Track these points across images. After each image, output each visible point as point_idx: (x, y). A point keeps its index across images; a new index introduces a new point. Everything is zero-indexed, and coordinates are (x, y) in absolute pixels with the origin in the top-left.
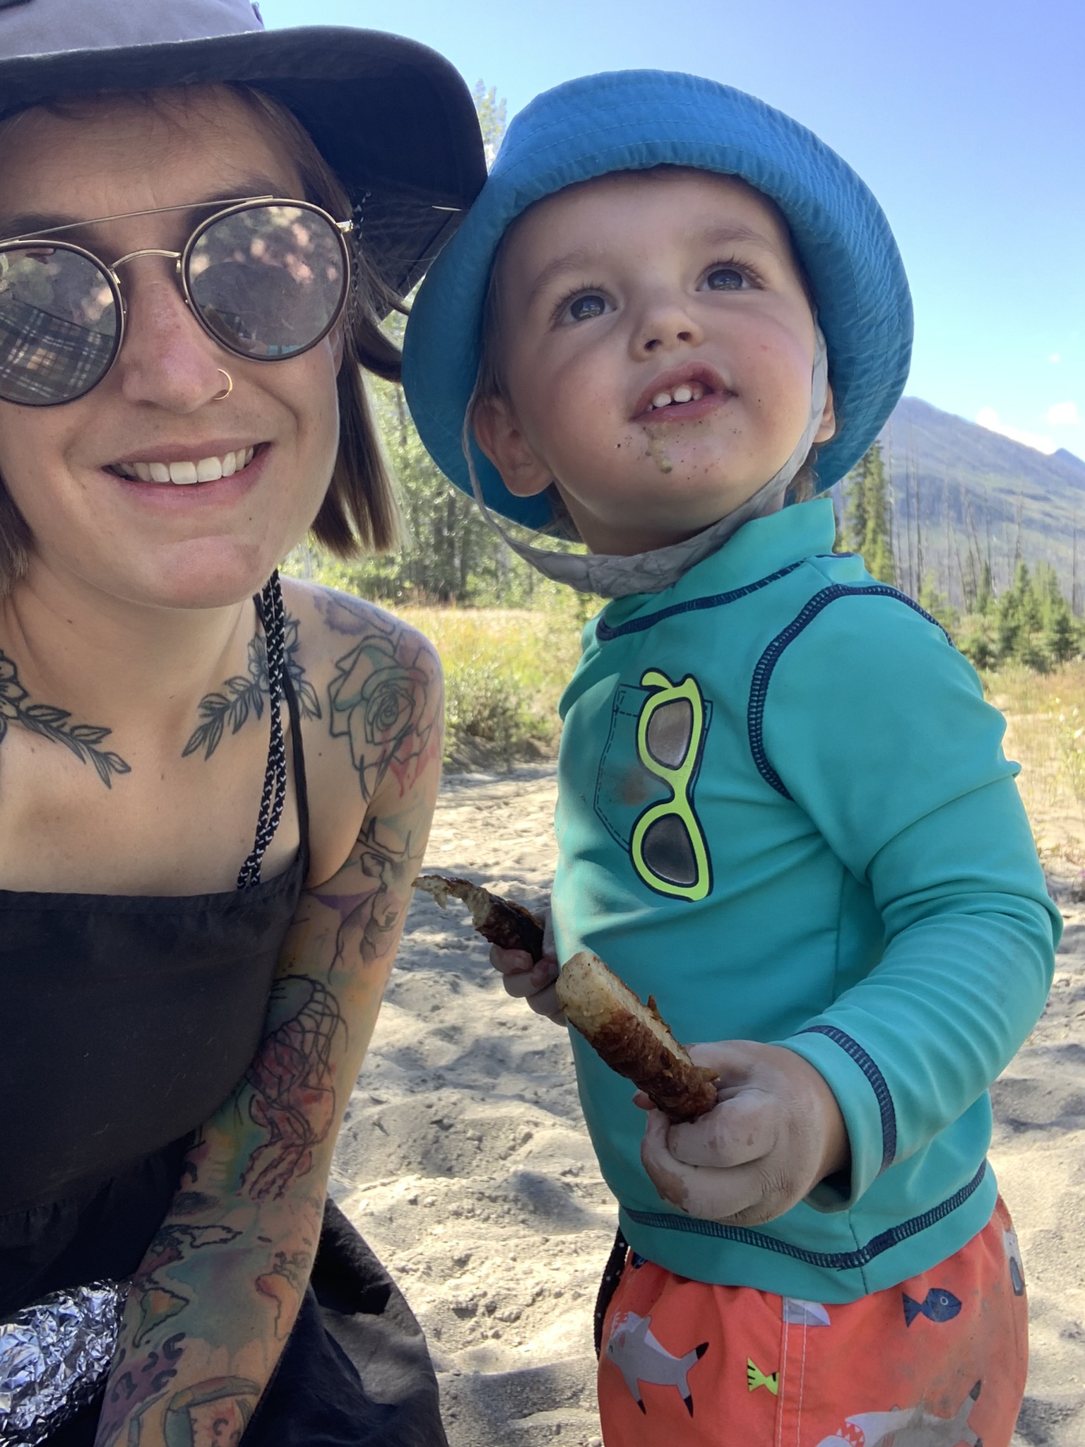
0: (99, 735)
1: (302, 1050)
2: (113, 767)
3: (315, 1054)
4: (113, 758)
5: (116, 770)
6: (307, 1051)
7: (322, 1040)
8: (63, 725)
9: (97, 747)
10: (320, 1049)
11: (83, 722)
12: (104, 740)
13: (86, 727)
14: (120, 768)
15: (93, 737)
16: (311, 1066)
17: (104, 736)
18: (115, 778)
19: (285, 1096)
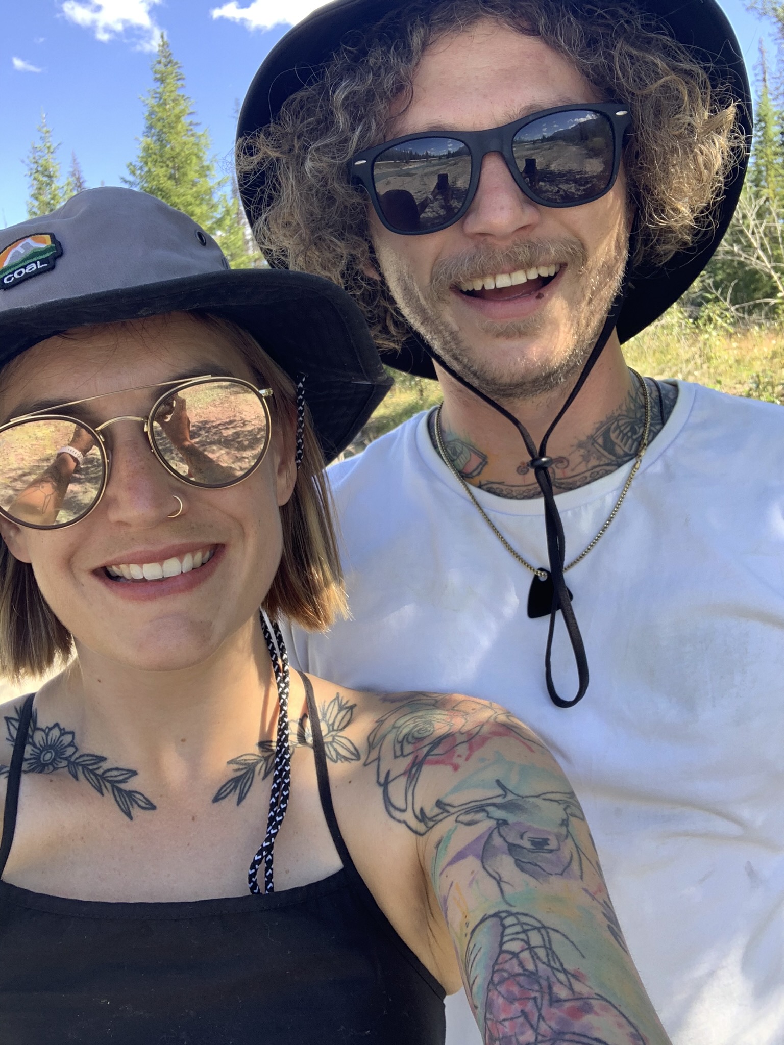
0: (127, 776)
1: (525, 970)
2: (136, 803)
3: (541, 967)
4: (138, 796)
5: (139, 806)
6: (531, 967)
7: (541, 953)
8: (98, 769)
9: (123, 786)
10: (545, 960)
11: (115, 765)
12: (130, 780)
13: (117, 769)
14: (143, 804)
15: (121, 778)
16: (548, 979)
17: (130, 777)
18: (136, 811)
19: (543, 1027)
